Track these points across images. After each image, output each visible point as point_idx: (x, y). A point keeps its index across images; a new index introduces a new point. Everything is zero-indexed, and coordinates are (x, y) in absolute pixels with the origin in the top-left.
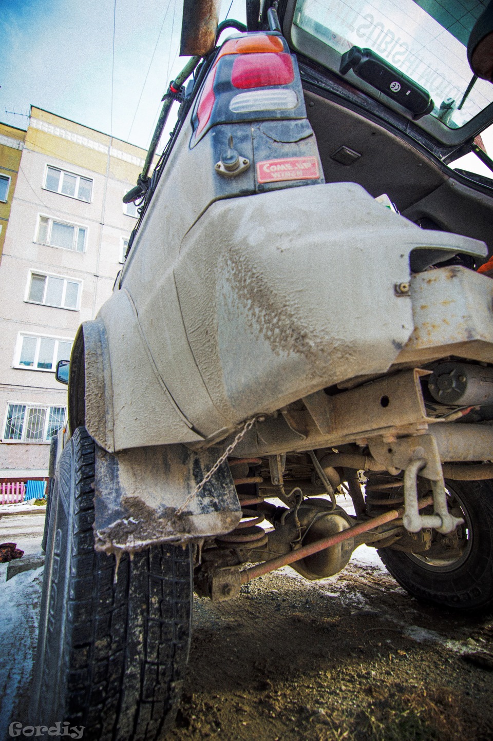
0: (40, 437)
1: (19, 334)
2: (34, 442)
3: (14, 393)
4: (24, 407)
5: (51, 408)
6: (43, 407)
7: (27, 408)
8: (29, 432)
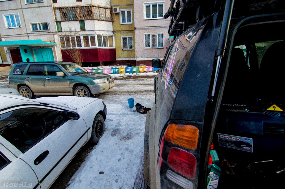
0: (156, 46)
1: (144, 4)
2: (154, 48)
3: (146, 30)
4: (150, 35)
5: (158, 34)
6: (156, 34)
7: (151, 35)
8: (152, 44)
